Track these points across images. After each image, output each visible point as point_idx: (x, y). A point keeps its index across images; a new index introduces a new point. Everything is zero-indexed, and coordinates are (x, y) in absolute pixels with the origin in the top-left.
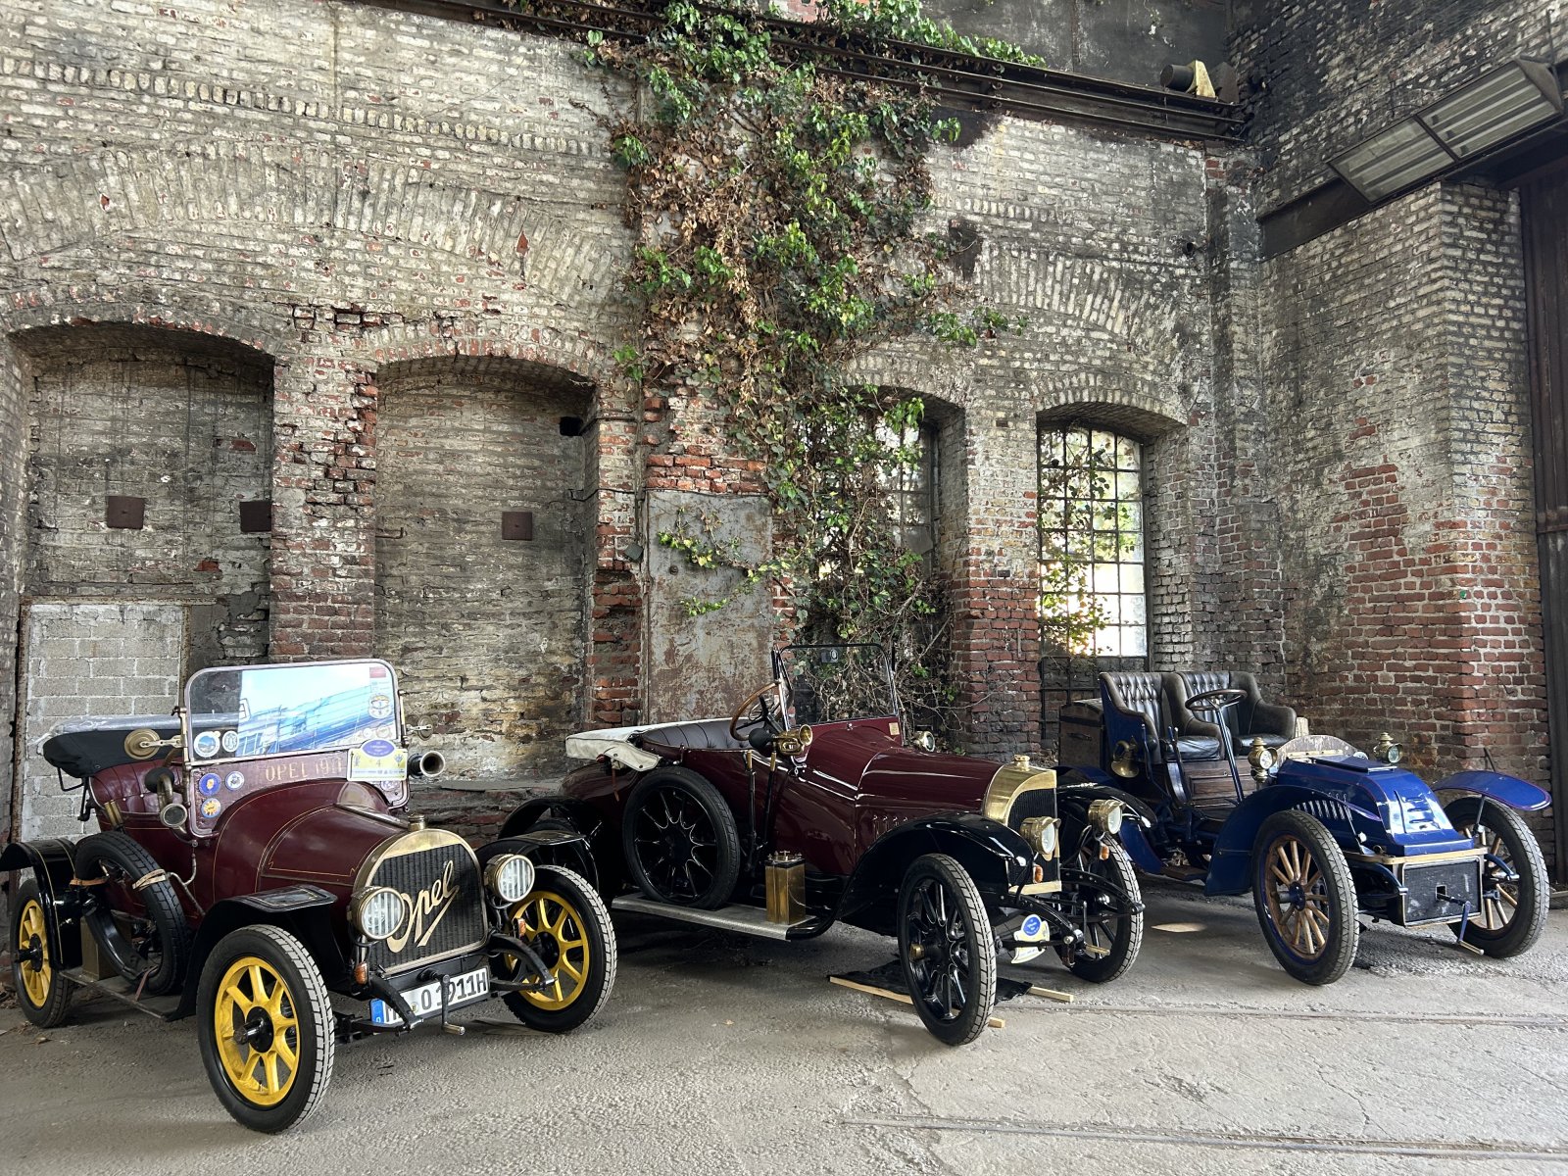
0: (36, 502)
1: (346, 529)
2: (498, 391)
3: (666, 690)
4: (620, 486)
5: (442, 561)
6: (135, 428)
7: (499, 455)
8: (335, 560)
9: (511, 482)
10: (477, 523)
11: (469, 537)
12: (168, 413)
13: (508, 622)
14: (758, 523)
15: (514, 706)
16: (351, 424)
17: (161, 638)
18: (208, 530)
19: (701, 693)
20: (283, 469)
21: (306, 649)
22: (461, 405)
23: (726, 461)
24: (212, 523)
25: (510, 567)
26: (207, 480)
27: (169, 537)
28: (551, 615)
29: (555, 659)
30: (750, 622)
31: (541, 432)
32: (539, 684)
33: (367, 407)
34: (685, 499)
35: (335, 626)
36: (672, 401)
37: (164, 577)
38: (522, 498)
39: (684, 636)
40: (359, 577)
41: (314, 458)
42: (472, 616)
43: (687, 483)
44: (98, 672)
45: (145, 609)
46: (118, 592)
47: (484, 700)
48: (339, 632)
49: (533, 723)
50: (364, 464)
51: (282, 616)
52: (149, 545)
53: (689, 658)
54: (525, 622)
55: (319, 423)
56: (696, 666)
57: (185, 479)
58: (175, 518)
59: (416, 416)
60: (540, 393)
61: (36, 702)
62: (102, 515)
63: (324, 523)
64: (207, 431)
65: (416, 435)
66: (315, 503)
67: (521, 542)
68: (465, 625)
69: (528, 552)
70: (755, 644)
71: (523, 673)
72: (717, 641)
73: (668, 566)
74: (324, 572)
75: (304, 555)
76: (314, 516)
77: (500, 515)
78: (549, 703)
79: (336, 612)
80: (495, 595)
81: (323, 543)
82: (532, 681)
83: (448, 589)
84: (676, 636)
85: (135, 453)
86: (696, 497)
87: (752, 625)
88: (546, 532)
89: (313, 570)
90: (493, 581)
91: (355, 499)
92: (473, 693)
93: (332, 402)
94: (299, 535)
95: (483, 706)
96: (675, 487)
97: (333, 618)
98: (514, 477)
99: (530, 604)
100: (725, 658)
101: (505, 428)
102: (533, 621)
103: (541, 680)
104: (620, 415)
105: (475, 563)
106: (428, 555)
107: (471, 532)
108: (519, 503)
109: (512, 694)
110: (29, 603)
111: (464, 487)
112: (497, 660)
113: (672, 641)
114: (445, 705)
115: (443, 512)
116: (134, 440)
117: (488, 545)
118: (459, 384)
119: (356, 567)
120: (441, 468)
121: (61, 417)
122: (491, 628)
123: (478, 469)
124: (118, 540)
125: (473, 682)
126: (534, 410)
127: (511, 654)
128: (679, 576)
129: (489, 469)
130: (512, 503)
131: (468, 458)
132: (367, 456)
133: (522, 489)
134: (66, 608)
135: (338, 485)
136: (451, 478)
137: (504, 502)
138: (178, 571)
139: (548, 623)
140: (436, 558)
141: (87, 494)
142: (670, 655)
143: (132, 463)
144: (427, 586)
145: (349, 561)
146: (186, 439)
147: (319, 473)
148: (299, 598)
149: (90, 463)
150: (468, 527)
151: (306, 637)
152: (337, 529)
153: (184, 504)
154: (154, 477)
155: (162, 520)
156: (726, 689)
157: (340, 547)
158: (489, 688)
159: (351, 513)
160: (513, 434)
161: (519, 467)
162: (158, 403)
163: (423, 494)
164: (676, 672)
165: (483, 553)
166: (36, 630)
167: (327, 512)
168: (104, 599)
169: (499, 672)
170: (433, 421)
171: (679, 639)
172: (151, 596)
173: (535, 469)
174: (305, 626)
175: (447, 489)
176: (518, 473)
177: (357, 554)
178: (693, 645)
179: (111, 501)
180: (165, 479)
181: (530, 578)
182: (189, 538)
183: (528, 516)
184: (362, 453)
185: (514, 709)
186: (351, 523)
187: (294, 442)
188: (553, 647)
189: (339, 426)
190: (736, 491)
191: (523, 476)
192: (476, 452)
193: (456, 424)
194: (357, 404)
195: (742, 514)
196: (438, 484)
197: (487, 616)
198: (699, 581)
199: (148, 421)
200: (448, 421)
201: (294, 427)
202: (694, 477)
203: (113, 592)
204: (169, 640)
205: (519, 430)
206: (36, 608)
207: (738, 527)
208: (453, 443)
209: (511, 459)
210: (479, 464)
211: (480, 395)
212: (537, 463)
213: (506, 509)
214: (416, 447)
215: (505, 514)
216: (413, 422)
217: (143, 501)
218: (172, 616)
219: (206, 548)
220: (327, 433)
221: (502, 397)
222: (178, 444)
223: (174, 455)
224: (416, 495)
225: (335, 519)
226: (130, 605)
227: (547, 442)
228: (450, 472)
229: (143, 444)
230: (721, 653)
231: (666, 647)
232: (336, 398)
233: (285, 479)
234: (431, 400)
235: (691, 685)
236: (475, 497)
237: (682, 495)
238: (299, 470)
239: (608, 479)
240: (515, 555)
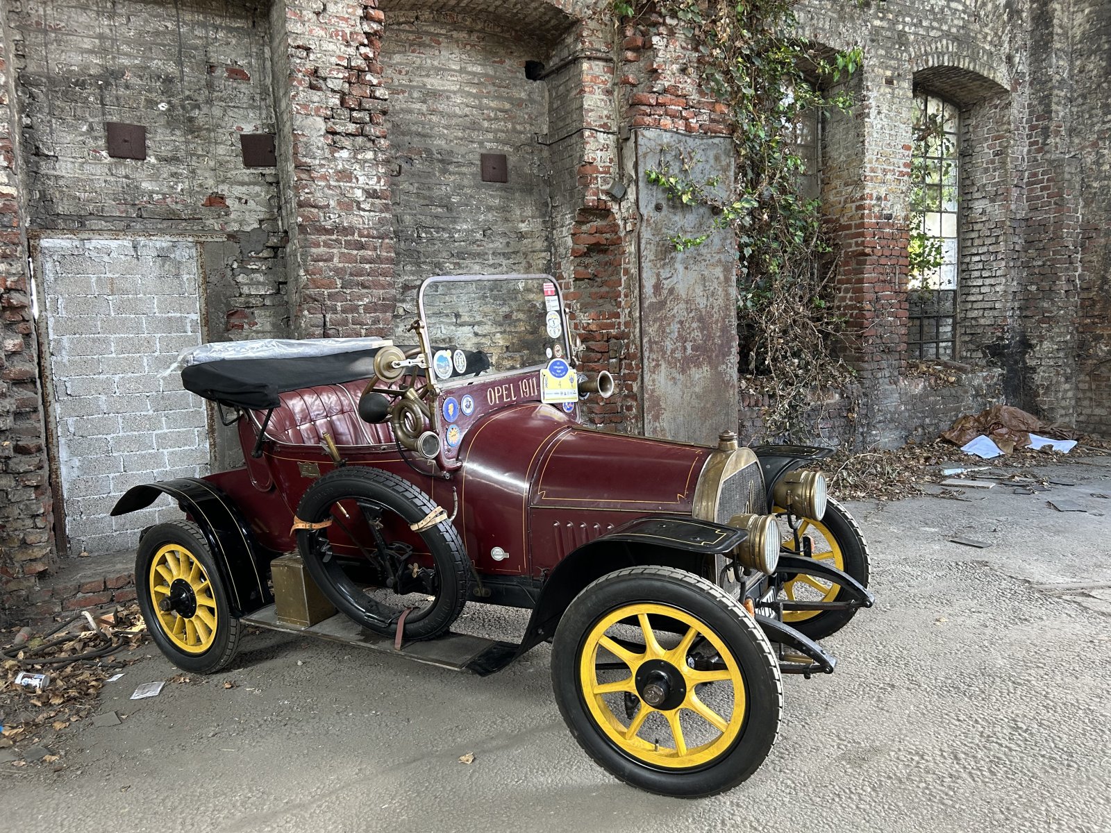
0: (29, 127)
1: (366, 161)
2: (471, 31)
3: (655, 321)
4: (601, 126)
5: (430, 201)
6: (125, 48)
7: (475, 96)
8: (359, 194)
9: (486, 124)
10: (459, 165)
11: (452, 178)
12: (157, 33)
13: (491, 262)
14: (724, 163)
15: (500, 340)
16: (363, 50)
17: (177, 276)
18: (212, 164)
19: (681, 322)
20: (302, 95)
21: (339, 282)
22: (439, 43)
23: (699, 102)
24: (215, 156)
25: (489, 209)
26: (205, 109)
27: (173, 169)
28: (526, 255)
29: (531, 296)
30: (717, 257)
31: (510, 75)
32: (519, 320)
33: (376, 33)
34: (667, 138)
35: (365, 260)
36: (655, 39)
37: (173, 212)
38: (497, 140)
39: (667, 270)
40: (381, 211)
41: (330, 84)
42: (461, 255)
43: (666, 122)
44: (119, 310)
45: (158, 245)
46: (128, 226)
47: (476, 334)
48: (367, 266)
49: (517, 355)
50: (378, 94)
51: (314, 250)
52: (154, 177)
53: (671, 291)
54: (504, 262)
55: (331, 47)
56: (677, 298)
57: (183, 107)
58: (177, 149)
59: (399, 52)
60: (507, 35)
61: (58, 342)
62: (102, 143)
63: (345, 154)
64: (199, 55)
65: (400, 72)
66: (334, 133)
67: (498, 185)
68: (455, 264)
69: (503, 194)
70: (722, 278)
71: (506, 309)
72: (693, 276)
73: (654, 203)
74: (349, 205)
75: (329, 187)
76: (335, 147)
77: (478, 157)
78: (530, 337)
79: (362, 247)
80: (479, 236)
81: (345, 175)
82: (514, 317)
83: (438, 229)
84: (661, 271)
85: (128, 76)
86: (676, 136)
87: (720, 261)
88: (519, 176)
89: (339, 203)
90: (476, 222)
91: (372, 130)
92: (467, 329)
93: (343, 24)
94: (322, 166)
95: (475, 340)
96: (658, 126)
97: (362, 252)
98: (489, 119)
99: (508, 243)
100: (699, 291)
101: (478, 69)
102: (511, 261)
103: (521, 316)
104: (599, 55)
105: (460, 204)
106: (418, 195)
107: (454, 174)
108: (494, 145)
109: (499, 329)
110: (38, 237)
111: (447, 127)
112: (484, 297)
113: (658, 275)
114: (444, 340)
115: (428, 151)
116: (125, 61)
117: (470, 187)
118: (435, 22)
119: (377, 201)
120: (424, 108)
121: (45, 32)
122: (477, 267)
123: (457, 110)
124: (122, 171)
125: (465, 318)
126: (502, 52)
127: (495, 292)
128: (663, 213)
129: (467, 110)
130: (488, 145)
131: (448, 98)
132: (379, 85)
133: (496, 131)
134: (77, 243)
135: (355, 114)
136: (434, 118)
137: (481, 143)
138: (186, 206)
139: (524, 264)
140: (425, 198)
141: (84, 119)
142: (657, 287)
143: (127, 87)
144: (420, 226)
145: (372, 194)
146: (180, 63)
147: (335, 101)
148: (328, 232)
149: (82, 85)
150: (452, 168)
151: (338, 272)
152: (357, 161)
153: (185, 135)
154: (151, 104)
155: (165, 151)
156: (701, 319)
157: (362, 179)
158: (479, 323)
159: (369, 144)
160: (486, 75)
161: (493, 109)
162: (146, 21)
163: (409, 133)
164: (662, 304)
165: (465, 194)
166: (49, 266)
167: (347, 142)
168: (115, 233)
169: (487, 309)
170: (413, 57)
171: (664, 273)
172: (163, 232)
173: (506, 111)
174: (336, 260)
175: (431, 129)
176: (492, 115)
177: (377, 188)
178: (675, 279)
179: (110, 128)
180: (163, 107)
181: (507, 220)
182: (193, 172)
183: (503, 159)
184: (375, 82)
185: (501, 343)
186: (370, 155)
187: (309, 66)
188: (530, 286)
189: (351, 51)
190: (706, 132)
191: (496, 119)
192: (455, 93)
193: (436, 63)
194: (367, 28)
195: (711, 154)
196: (423, 124)
197: (474, 255)
198: (678, 219)
199: (138, 42)
200: (429, 59)
201: (308, 49)
202: (673, 117)
203: (122, 227)
204: (185, 277)
205: (491, 72)
206: (45, 243)
207: (708, 167)
208: (434, 83)
209: (485, 101)
210: (458, 104)
211: (455, 34)
212: (507, 106)
213: (484, 151)
214: (400, 85)
215: (484, 157)
216: (397, 58)
217: (143, 130)
218: (186, 252)
219: (211, 182)
220: (339, 57)
221: (474, 37)
222: (171, 68)
223: (169, 80)
224: (403, 134)
225: (356, 150)
226: (142, 240)
227: (515, 85)
228: (433, 112)
229: (135, 66)
230: (696, 286)
231: (653, 281)
232: (346, 20)
233: (305, 106)
234: (412, 37)
235: (674, 316)
236: (457, 138)
237: (664, 134)
238: (316, 96)
239: (591, 118)
240: (493, 197)
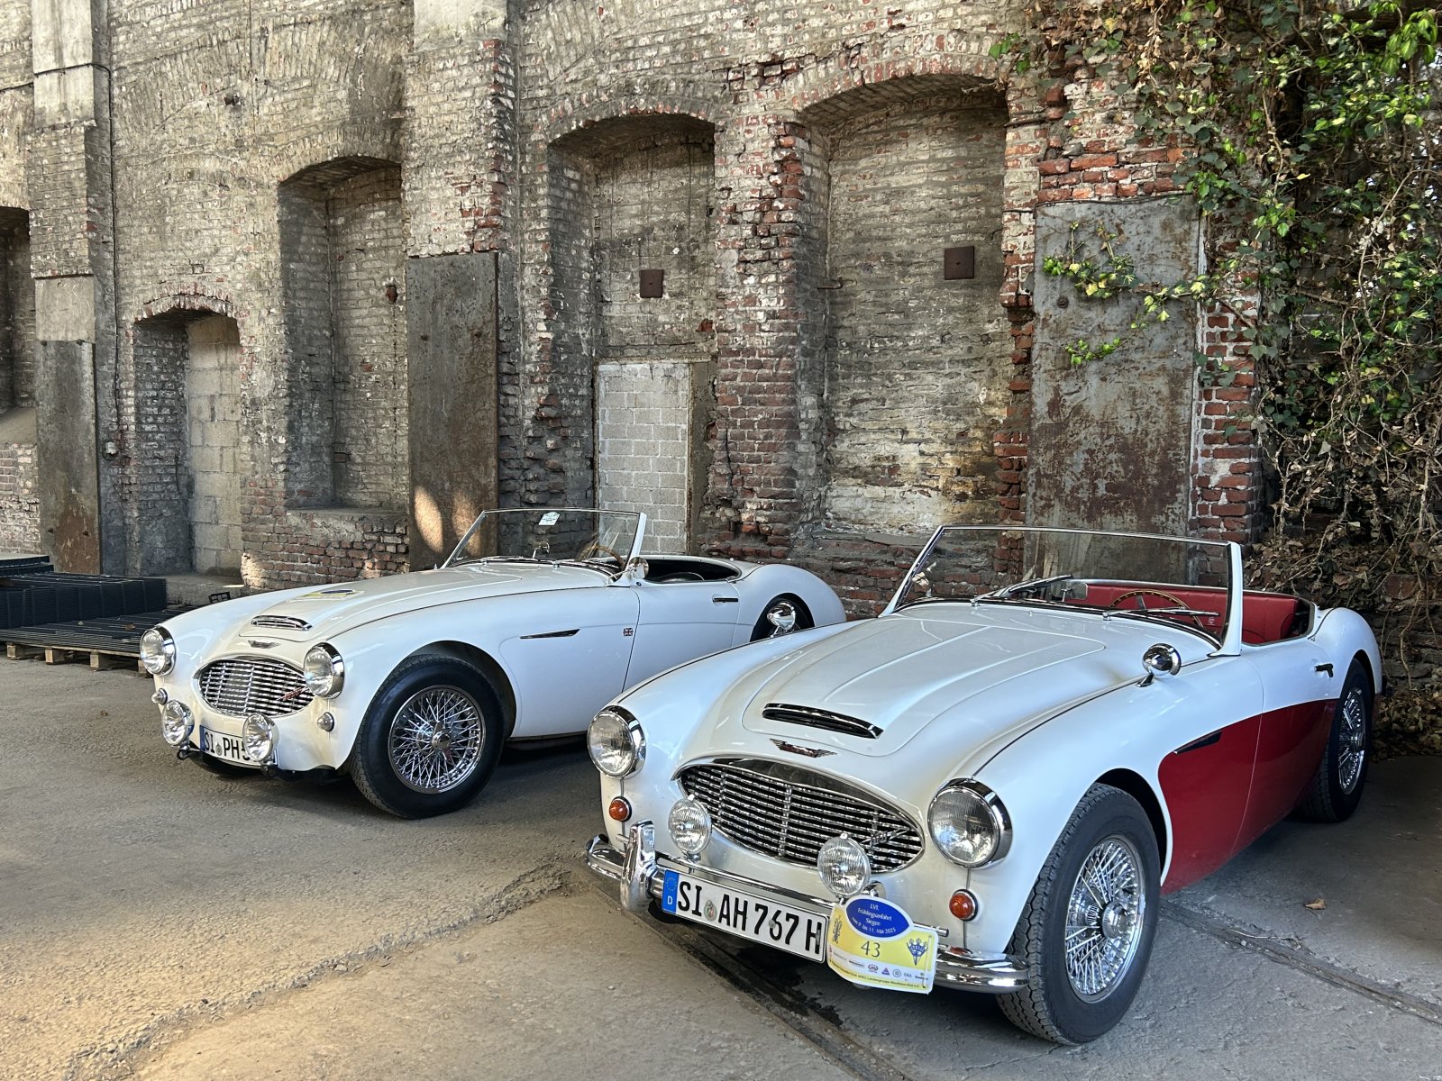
0: (599, 281)
1: (768, 284)
2: (943, 113)
4: (1027, 205)
5: (887, 309)
6: (656, 208)
7: (942, 185)
8: (761, 316)
9: (954, 214)
10: (920, 265)
11: (912, 280)
12: (676, 190)
13: (947, 371)
14: (1179, 231)
15: (950, 462)
16: (773, 179)
17: (676, 392)
18: (705, 294)
19: (1091, 452)
20: (722, 231)
21: (739, 399)
22: (906, 136)
23: (1137, 154)
24: (707, 288)
25: (950, 310)
26: (703, 248)
27: (679, 302)
28: (990, 361)
29: (993, 411)
30: (1159, 364)
31: (986, 151)
32: (976, 439)
33: (786, 159)
34: (1081, 211)
35: (762, 379)
36: (1069, 89)
37: (676, 338)
38: (966, 231)
39: (1072, 383)
40: (779, 331)
41: (745, 218)
42: (912, 365)
43: (1085, 191)
44: (639, 420)
45: (665, 366)
46: (649, 353)
47: (922, 453)
48: (765, 384)
49: (970, 481)
50: (783, 218)
51: (723, 371)
52: (666, 311)
53: (1077, 410)
54: (964, 370)
55: (748, 182)
56: (1086, 420)
57: (689, 249)
58: (682, 285)
59: (866, 156)
60: (987, 106)
61: (604, 443)
62: (638, 287)
63: (751, 280)
64: (701, 201)
65: (865, 177)
66: (746, 262)
67: (963, 281)
68: (906, 375)
69: (969, 291)
70: (1165, 391)
71: (960, 426)
72: (1113, 390)
73: (1057, 297)
74: (752, 328)
75: (737, 312)
76: (745, 275)
77: (941, 253)
78: (985, 459)
79: (760, 366)
80: (935, 342)
81: (751, 300)
82: (970, 435)
83: (892, 338)
84: (1063, 384)
85: (656, 231)
86: (1096, 208)
87: (1163, 368)
88: (989, 267)
89: (745, 326)
90: (934, 326)
91: (777, 254)
92: (912, 447)
93: (757, 159)
94: (733, 293)
95: (921, 460)
96: (1069, 198)
97: (760, 372)
98: (958, 208)
99: (970, 349)
100: (1123, 410)
101: (949, 153)
102: (972, 369)
103: (979, 434)
104: (1030, 117)
105: (917, 308)
106: (874, 303)
107: (914, 275)
108: (961, 237)
109: (949, 449)
110: (597, 364)
111: (910, 226)
112: (935, 412)
113: (1057, 389)
114: (887, 458)
115: (887, 255)
116: (654, 219)
117: (930, 288)
118: (907, 113)
119: (777, 321)
120: (887, 209)
121: (611, 207)
122: (930, 378)
123: (923, 205)
124: (648, 308)
125: (913, 435)
126: (978, 127)
127: (949, 406)
128: (1069, 310)
129: (933, 203)
130: (955, 238)
131: (913, 193)
132: (786, 209)
133: (965, 220)
134: (618, 367)
135: (763, 241)
136: (897, 218)
137: (947, 237)
138: (685, 332)
139: (988, 372)
140: (881, 306)
141: (629, 270)
142: (1055, 405)
143: (655, 240)
144: (873, 336)
145: (772, 315)
146: (688, 213)
147: (748, 232)
148: (737, 353)
149: (628, 243)
150: (912, 270)
151: (740, 390)
152: (761, 285)
153: (688, 273)
154: (670, 249)
155: (675, 288)
156: (1124, 448)
157: (765, 302)
158: (927, 441)
159: (773, 268)
160: (958, 159)
161: (961, 195)
162: (670, 182)
163: (869, 239)
164: (1061, 427)
165: (924, 297)
166: (602, 386)
167: (754, 269)
168: (641, 358)
169: (939, 425)
170: (880, 159)
171: (1065, 387)
172: (669, 356)
173: (978, 195)
174: (739, 379)
175: (893, 230)
176: (961, 202)
177: (777, 309)
178: (1083, 394)
179: (643, 273)
180: (676, 251)
181: (970, 321)
182: (692, 303)
183: (970, 251)
184: (781, 206)
185: (951, 464)
186: (772, 278)
187: (730, 205)
188: (992, 398)
189: (763, 182)
190: (1148, 192)
191: (966, 205)
192: (920, 186)
193: (902, 158)
194: (777, 157)
195: (1156, 222)
196: (884, 226)
197: (926, 364)
198: (1095, 315)
199: (664, 202)
200: (891, 157)
201: (730, 190)
202: (1094, 181)
203: (646, 353)
204: (680, 393)
205: (963, 153)
206: (601, 368)
207: (1149, 239)
208: (899, 180)
209: (955, 188)
210: (923, 199)
211: (925, 121)
212: (981, 188)
213: (949, 246)
214: (865, 190)
215: (948, 252)
216: (863, 163)
217: (663, 272)
218: (682, 372)
219: (703, 310)
220: (754, 191)
221: (947, 118)
222: (683, 218)
223: (681, 228)
224: (864, 241)
225: (761, 276)
226: (656, 363)
227: (993, 162)
228: (895, 212)
229: (661, 221)
230: (1119, 403)
231: (1049, 396)
232: (760, 154)
233: (723, 242)
234: (879, 137)
235: (1079, 443)
236: (919, 236)
237: (1077, 207)
238: (733, 230)
239: (1014, 198)
240: (956, 296)
